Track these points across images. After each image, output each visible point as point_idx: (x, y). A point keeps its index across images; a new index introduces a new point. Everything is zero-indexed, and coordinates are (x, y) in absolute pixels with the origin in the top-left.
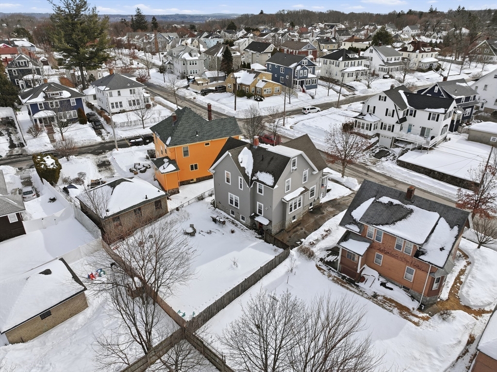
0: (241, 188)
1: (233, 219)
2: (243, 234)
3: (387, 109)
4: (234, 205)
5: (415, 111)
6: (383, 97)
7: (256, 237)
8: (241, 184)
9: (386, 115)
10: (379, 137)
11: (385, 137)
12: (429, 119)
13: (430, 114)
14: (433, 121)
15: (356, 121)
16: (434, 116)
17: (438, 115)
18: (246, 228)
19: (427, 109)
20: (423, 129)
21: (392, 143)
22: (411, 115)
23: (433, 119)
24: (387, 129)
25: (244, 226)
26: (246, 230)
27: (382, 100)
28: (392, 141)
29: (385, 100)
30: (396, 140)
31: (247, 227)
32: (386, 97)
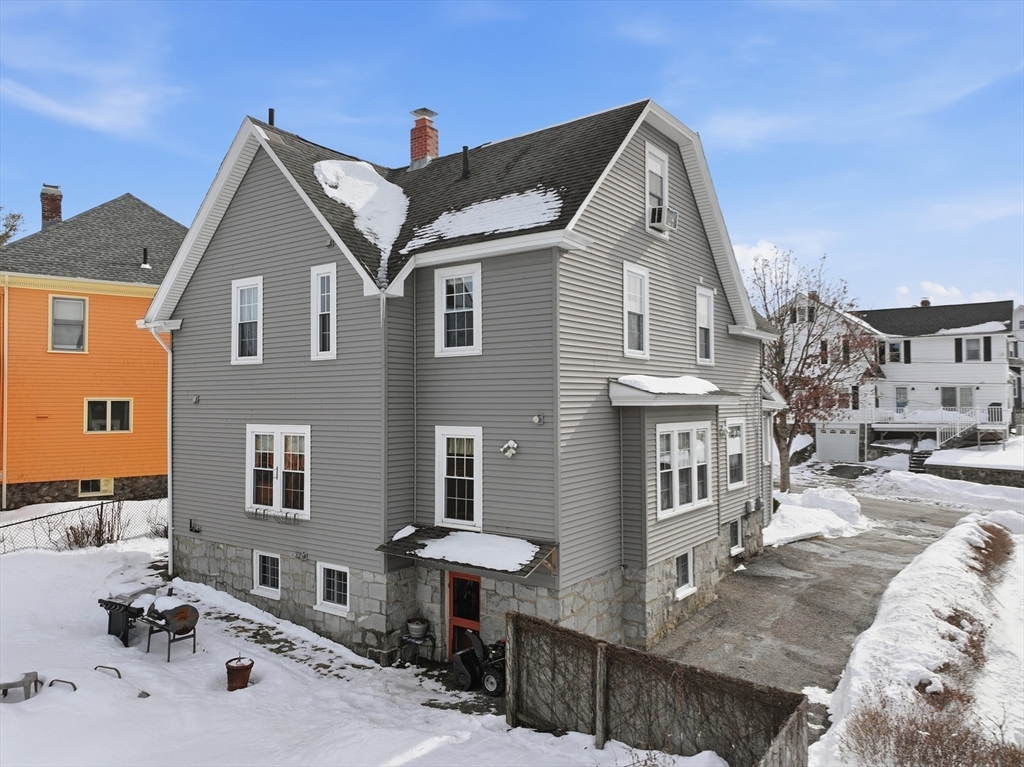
0: (325, 346)
1: (266, 619)
2: (329, 689)
3: (824, 344)
4: (277, 508)
5: (907, 344)
7: (431, 704)
8: (324, 320)
10: (814, 436)
12: (959, 360)
13: (958, 342)
14: (974, 363)
16: (973, 347)
17: (988, 341)
18: (352, 657)
19: (944, 331)
20: (948, 392)
21: (862, 445)
22: (895, 359)
23: (973, 356)
24: (837, 403)
25: (340, 649)
26: (349, 672)
28: (862, 438)
30: (876, 435)
31: (359, 648)
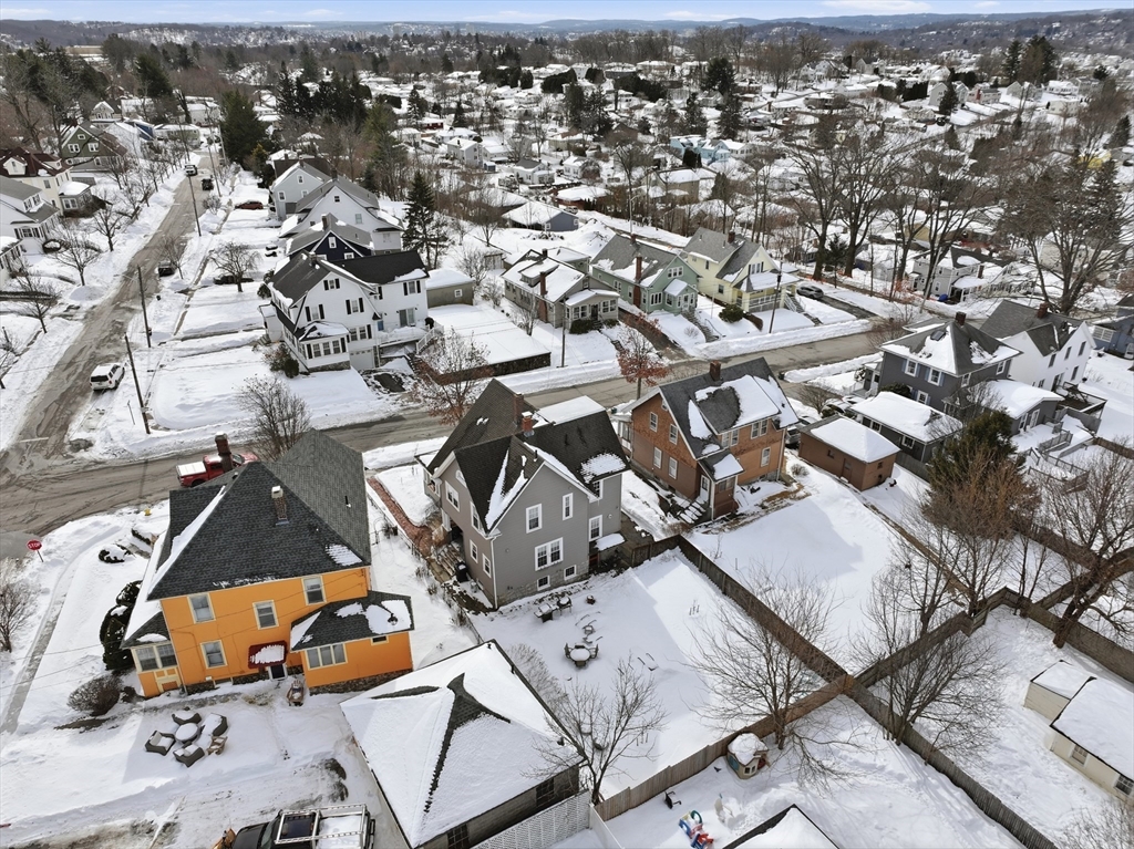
1: (545, 594)
3: (348, 302)
4: (548, 564)
5: (380, 289)
6: (331, 282)
8: (567, 509)
9: (349, 312)
11: (358, 353)
12: (406, 294)
13: (405, 285)
14: (413, 295)
15: (309, 346)
16: (412, 285)
17: (418, 282)
19: (397, 279)
20: (402, 313)
21: (376, 358)
23: (412, 291)
24: (359, 337)
27: (332, 287)
28: (376, 354)
29: (338, 287)
30: (382, 350)
31: (583, 579)
32: (337, 280)
